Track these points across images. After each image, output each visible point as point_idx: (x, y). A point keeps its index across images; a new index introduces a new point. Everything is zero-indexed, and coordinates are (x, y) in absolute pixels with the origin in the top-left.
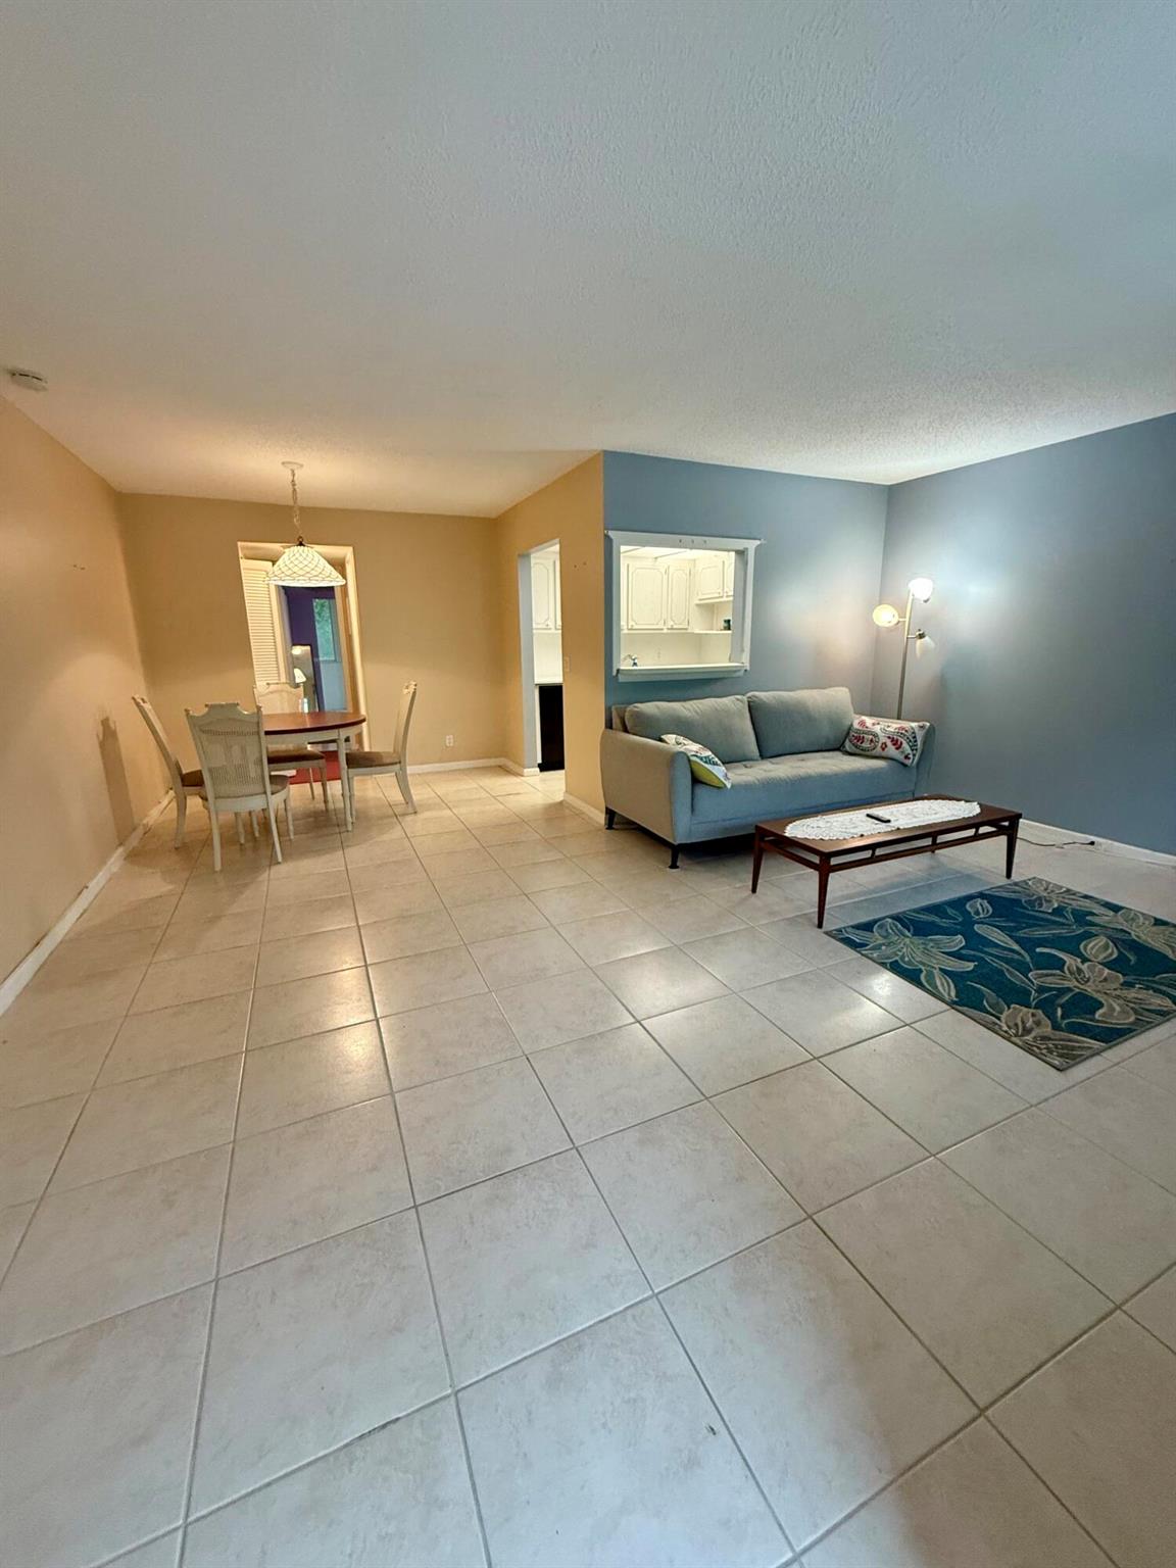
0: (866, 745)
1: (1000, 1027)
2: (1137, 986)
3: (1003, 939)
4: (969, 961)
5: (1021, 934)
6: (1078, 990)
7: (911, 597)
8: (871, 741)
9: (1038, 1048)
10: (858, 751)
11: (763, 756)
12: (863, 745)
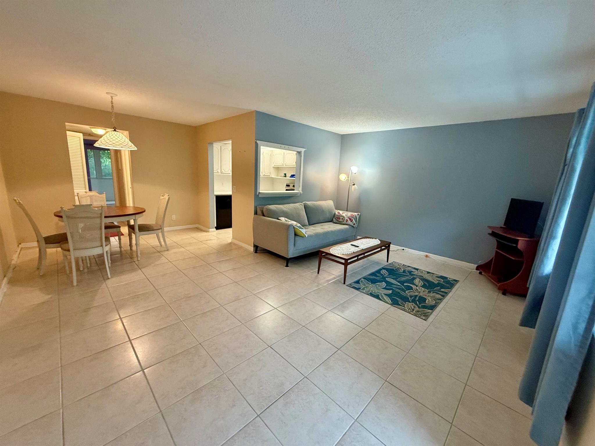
0: (341, 220)
1: (406, 310)
2: (432, 292)
3: (394, 282)
4: (390, 290)
5: (398, 280)
6: (419, 296)
7: (351, 172)
8: (342, 219)
9: (418, 314)
10: (338, 222)
11: (310, 224)
12: (340, 220)
